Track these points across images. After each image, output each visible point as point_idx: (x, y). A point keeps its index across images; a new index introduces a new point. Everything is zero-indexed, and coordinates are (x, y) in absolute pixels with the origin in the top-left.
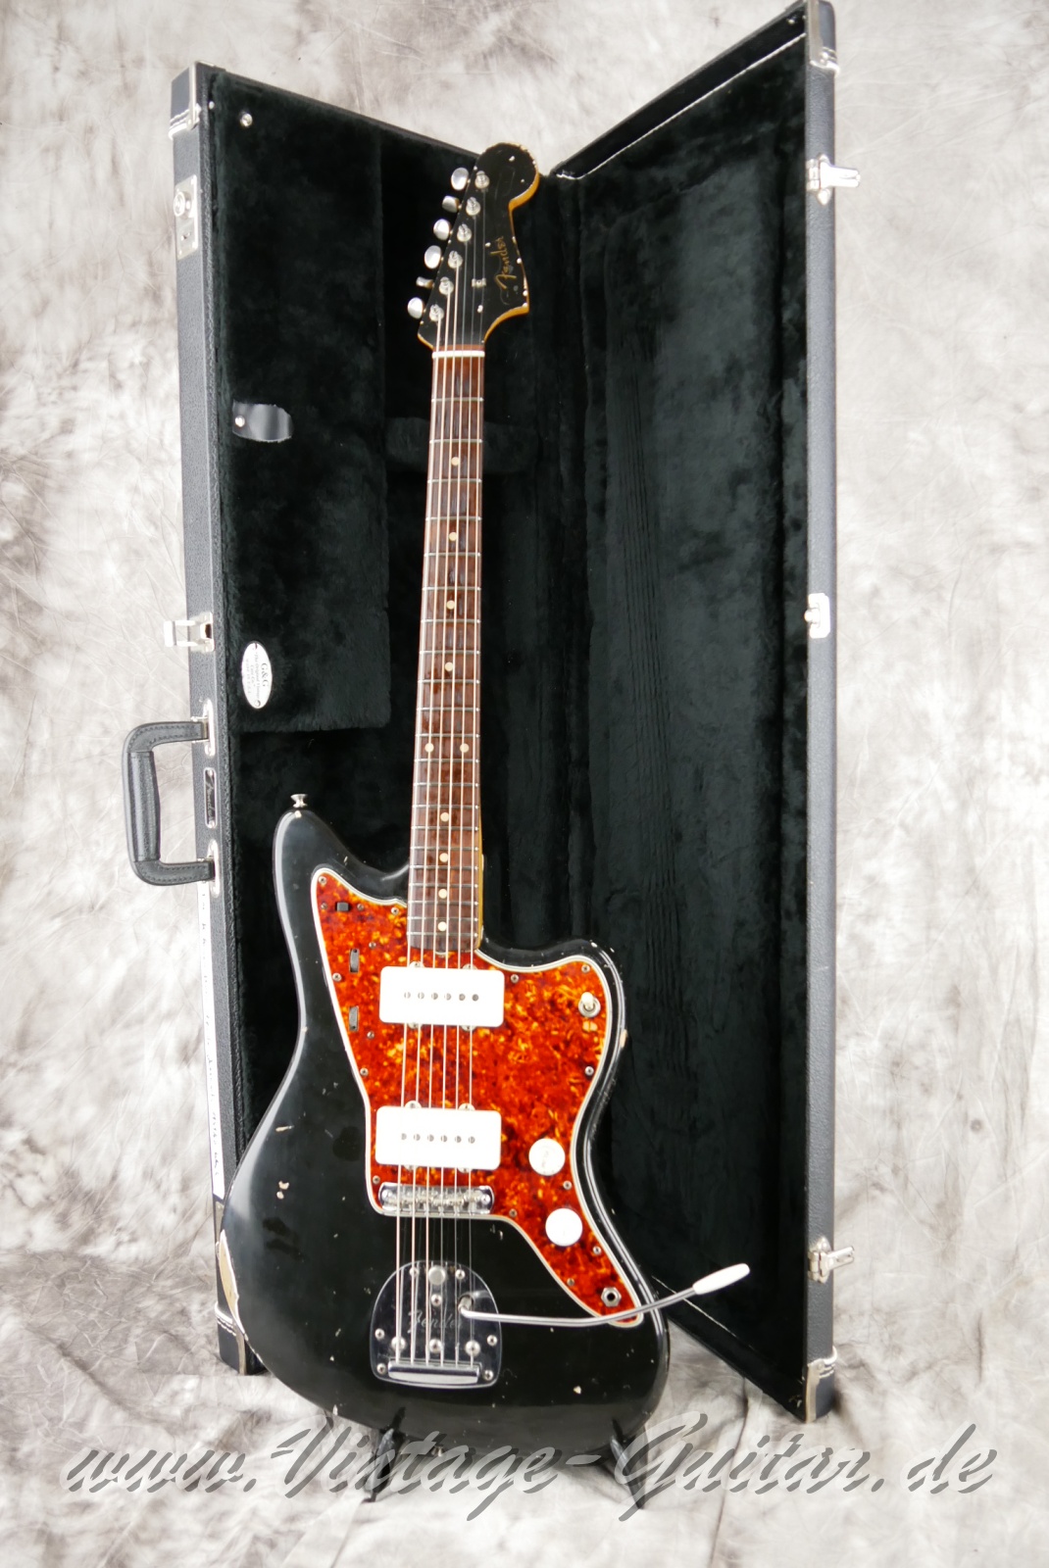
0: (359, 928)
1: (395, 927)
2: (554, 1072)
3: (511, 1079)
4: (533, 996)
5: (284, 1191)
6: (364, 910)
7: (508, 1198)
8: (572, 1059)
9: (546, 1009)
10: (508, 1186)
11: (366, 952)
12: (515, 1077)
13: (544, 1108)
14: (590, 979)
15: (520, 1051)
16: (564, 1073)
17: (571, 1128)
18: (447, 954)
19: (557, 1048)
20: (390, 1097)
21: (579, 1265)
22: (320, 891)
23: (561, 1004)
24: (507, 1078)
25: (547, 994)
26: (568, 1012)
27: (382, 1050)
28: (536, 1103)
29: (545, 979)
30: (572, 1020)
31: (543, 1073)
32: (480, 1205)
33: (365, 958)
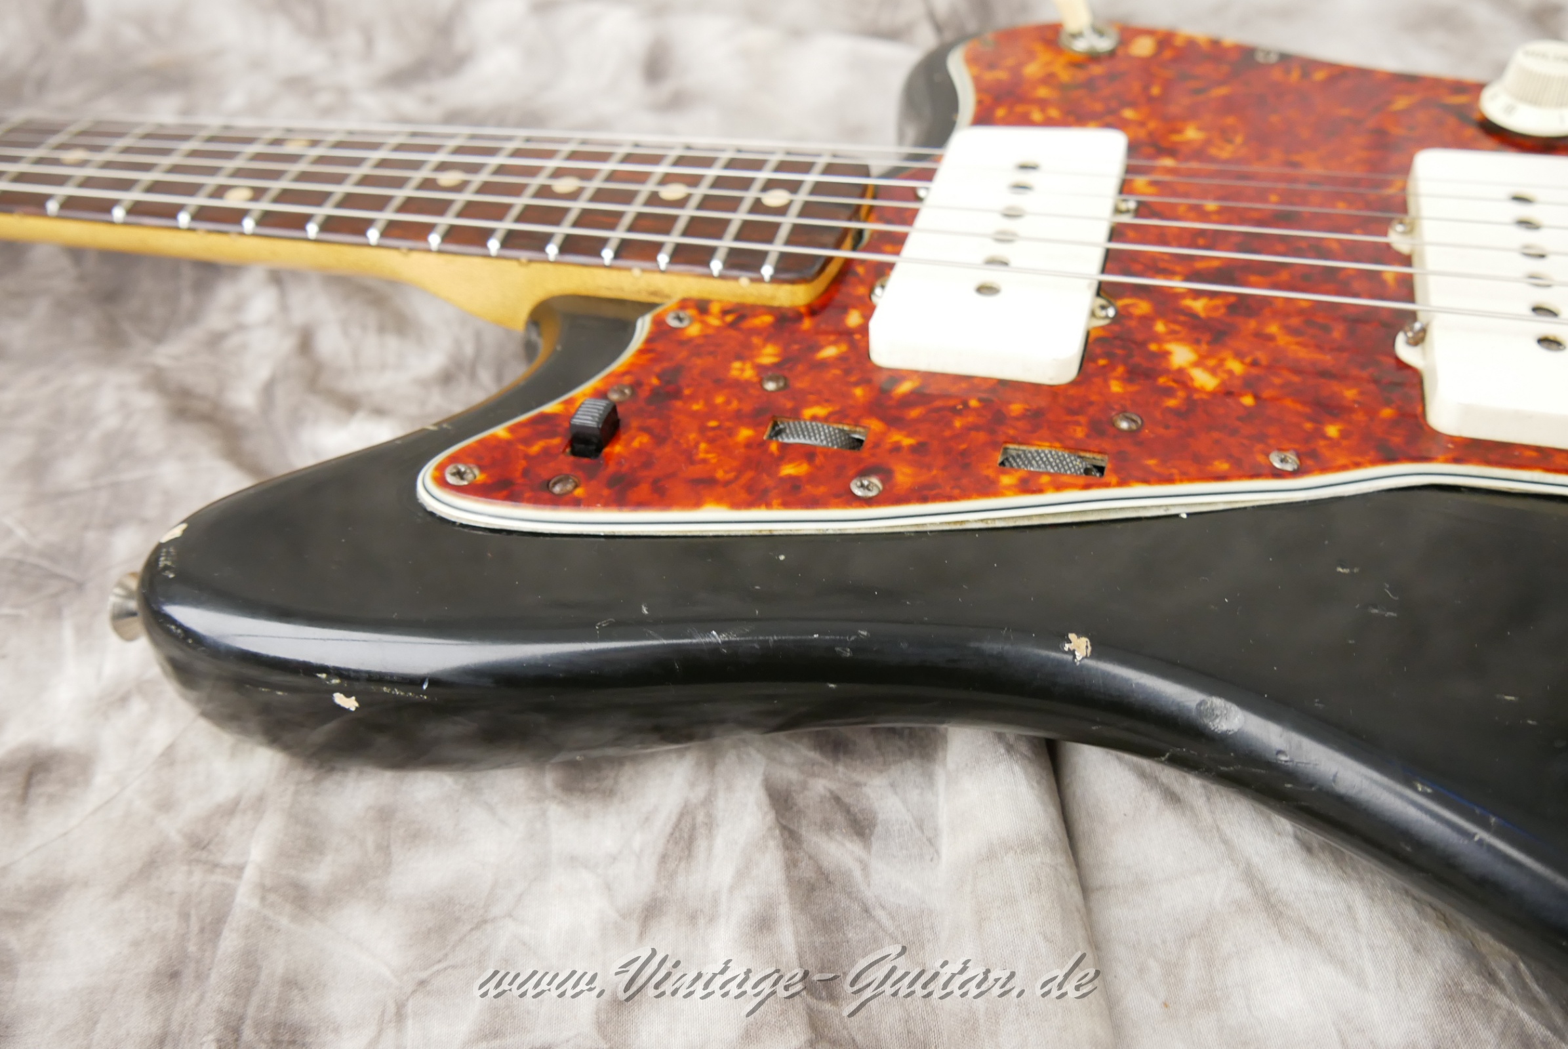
0: (697, 408)
2: (1269, 98)
3: (1297, 159)
8: (1234, 75)
9: (1084, 97)
11: (799, 399)
12: (1288, 154)
16: (1271, 85)
23: (1074, 77)
27: (1191, 402)
31: (1273, 113)
33: (817, 403)
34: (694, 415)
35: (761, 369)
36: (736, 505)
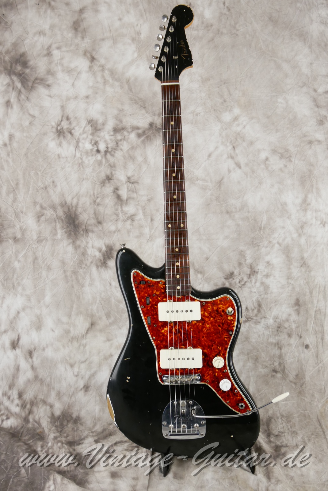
0: (149, 290)
1: (162, 288)
2: (219, 334)
3: (205, 337)
4: (210, 309)
5: (129, 380)
6: (150, 283)
7: (206, 377)
8: (225, 329)
9: (215, 313)
10: (206, 373)
11: (152, 298)
12: (205, 336)
13: (216, 346)
14: (230, 302)
15: (207, 328)
16: (222, 334)
17: (226, 352)
18: (180, 297)
19: (219, 326)
20: (163, 346)
21: (230, 397)
22: (134, 277)
23: (220, 311)
24: (203, 337)
25: (215, 308)
26: (223, 313)
27: (160, 330)
28: (214, 345)
29: (214, 303)
30: (224, 316)
31: (215, 334)
32: (197, 380)
33: (152, 300)
34: (148, 290)
35: (155, 293)
36: (138, 297)
